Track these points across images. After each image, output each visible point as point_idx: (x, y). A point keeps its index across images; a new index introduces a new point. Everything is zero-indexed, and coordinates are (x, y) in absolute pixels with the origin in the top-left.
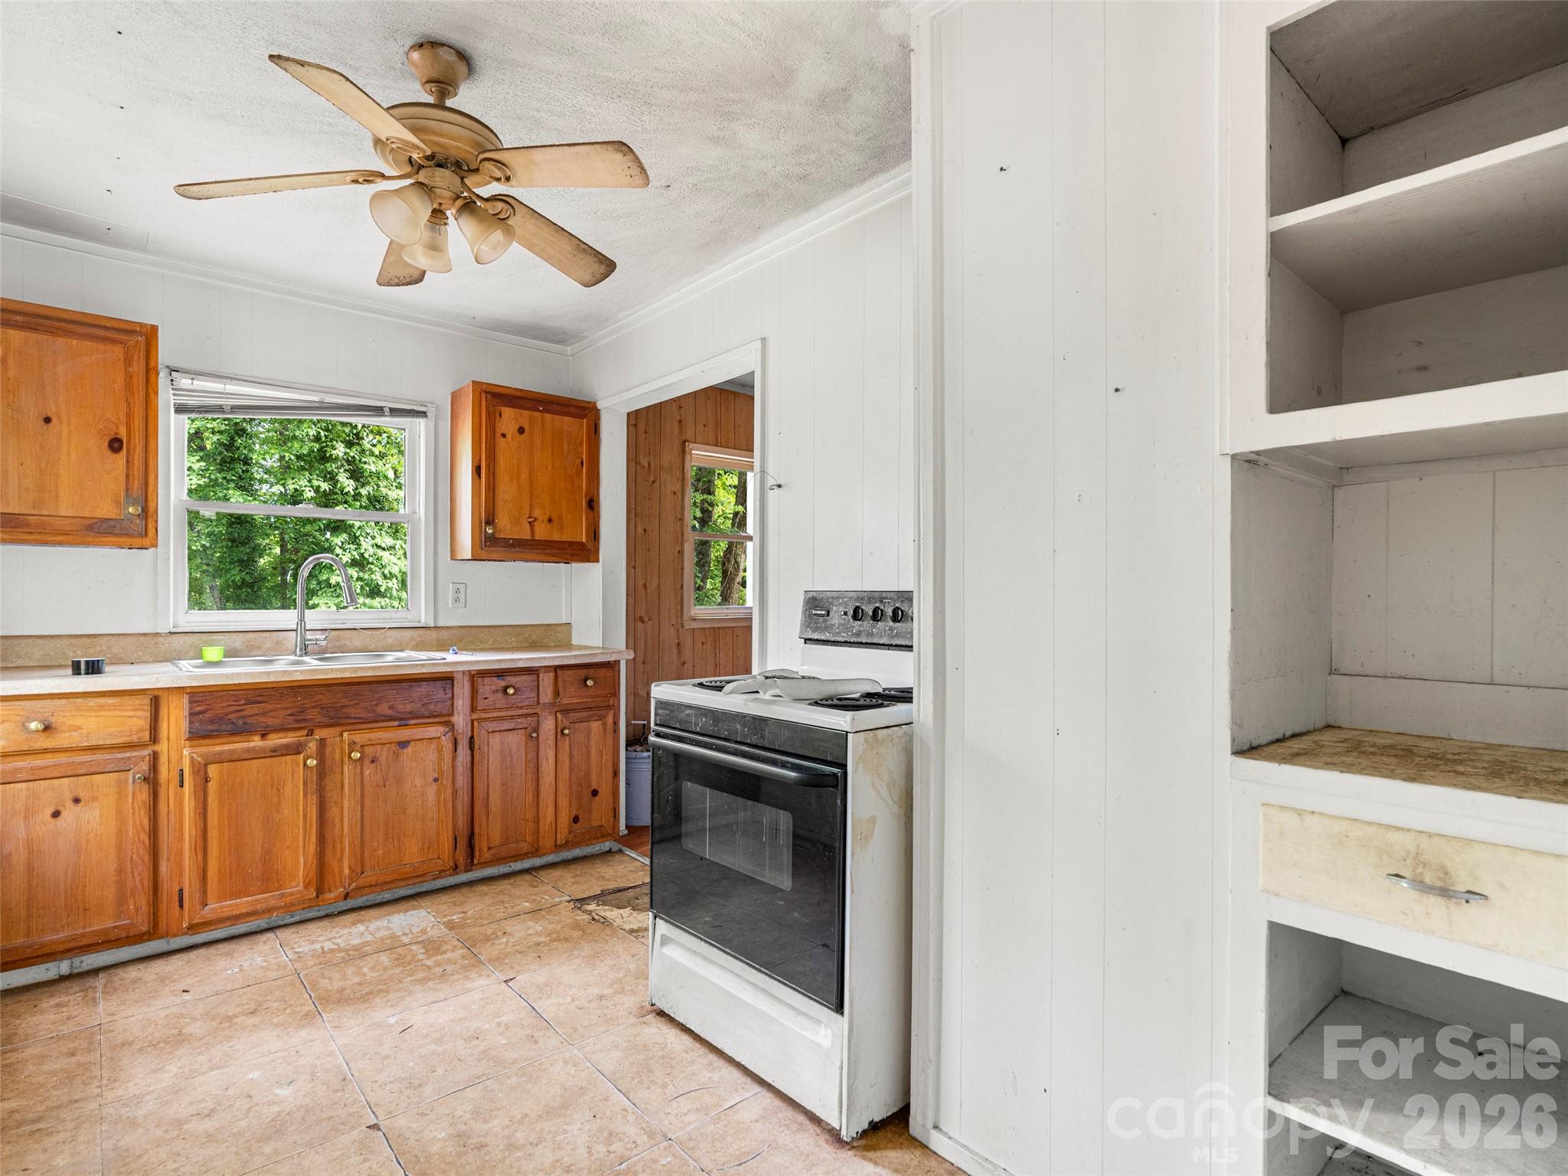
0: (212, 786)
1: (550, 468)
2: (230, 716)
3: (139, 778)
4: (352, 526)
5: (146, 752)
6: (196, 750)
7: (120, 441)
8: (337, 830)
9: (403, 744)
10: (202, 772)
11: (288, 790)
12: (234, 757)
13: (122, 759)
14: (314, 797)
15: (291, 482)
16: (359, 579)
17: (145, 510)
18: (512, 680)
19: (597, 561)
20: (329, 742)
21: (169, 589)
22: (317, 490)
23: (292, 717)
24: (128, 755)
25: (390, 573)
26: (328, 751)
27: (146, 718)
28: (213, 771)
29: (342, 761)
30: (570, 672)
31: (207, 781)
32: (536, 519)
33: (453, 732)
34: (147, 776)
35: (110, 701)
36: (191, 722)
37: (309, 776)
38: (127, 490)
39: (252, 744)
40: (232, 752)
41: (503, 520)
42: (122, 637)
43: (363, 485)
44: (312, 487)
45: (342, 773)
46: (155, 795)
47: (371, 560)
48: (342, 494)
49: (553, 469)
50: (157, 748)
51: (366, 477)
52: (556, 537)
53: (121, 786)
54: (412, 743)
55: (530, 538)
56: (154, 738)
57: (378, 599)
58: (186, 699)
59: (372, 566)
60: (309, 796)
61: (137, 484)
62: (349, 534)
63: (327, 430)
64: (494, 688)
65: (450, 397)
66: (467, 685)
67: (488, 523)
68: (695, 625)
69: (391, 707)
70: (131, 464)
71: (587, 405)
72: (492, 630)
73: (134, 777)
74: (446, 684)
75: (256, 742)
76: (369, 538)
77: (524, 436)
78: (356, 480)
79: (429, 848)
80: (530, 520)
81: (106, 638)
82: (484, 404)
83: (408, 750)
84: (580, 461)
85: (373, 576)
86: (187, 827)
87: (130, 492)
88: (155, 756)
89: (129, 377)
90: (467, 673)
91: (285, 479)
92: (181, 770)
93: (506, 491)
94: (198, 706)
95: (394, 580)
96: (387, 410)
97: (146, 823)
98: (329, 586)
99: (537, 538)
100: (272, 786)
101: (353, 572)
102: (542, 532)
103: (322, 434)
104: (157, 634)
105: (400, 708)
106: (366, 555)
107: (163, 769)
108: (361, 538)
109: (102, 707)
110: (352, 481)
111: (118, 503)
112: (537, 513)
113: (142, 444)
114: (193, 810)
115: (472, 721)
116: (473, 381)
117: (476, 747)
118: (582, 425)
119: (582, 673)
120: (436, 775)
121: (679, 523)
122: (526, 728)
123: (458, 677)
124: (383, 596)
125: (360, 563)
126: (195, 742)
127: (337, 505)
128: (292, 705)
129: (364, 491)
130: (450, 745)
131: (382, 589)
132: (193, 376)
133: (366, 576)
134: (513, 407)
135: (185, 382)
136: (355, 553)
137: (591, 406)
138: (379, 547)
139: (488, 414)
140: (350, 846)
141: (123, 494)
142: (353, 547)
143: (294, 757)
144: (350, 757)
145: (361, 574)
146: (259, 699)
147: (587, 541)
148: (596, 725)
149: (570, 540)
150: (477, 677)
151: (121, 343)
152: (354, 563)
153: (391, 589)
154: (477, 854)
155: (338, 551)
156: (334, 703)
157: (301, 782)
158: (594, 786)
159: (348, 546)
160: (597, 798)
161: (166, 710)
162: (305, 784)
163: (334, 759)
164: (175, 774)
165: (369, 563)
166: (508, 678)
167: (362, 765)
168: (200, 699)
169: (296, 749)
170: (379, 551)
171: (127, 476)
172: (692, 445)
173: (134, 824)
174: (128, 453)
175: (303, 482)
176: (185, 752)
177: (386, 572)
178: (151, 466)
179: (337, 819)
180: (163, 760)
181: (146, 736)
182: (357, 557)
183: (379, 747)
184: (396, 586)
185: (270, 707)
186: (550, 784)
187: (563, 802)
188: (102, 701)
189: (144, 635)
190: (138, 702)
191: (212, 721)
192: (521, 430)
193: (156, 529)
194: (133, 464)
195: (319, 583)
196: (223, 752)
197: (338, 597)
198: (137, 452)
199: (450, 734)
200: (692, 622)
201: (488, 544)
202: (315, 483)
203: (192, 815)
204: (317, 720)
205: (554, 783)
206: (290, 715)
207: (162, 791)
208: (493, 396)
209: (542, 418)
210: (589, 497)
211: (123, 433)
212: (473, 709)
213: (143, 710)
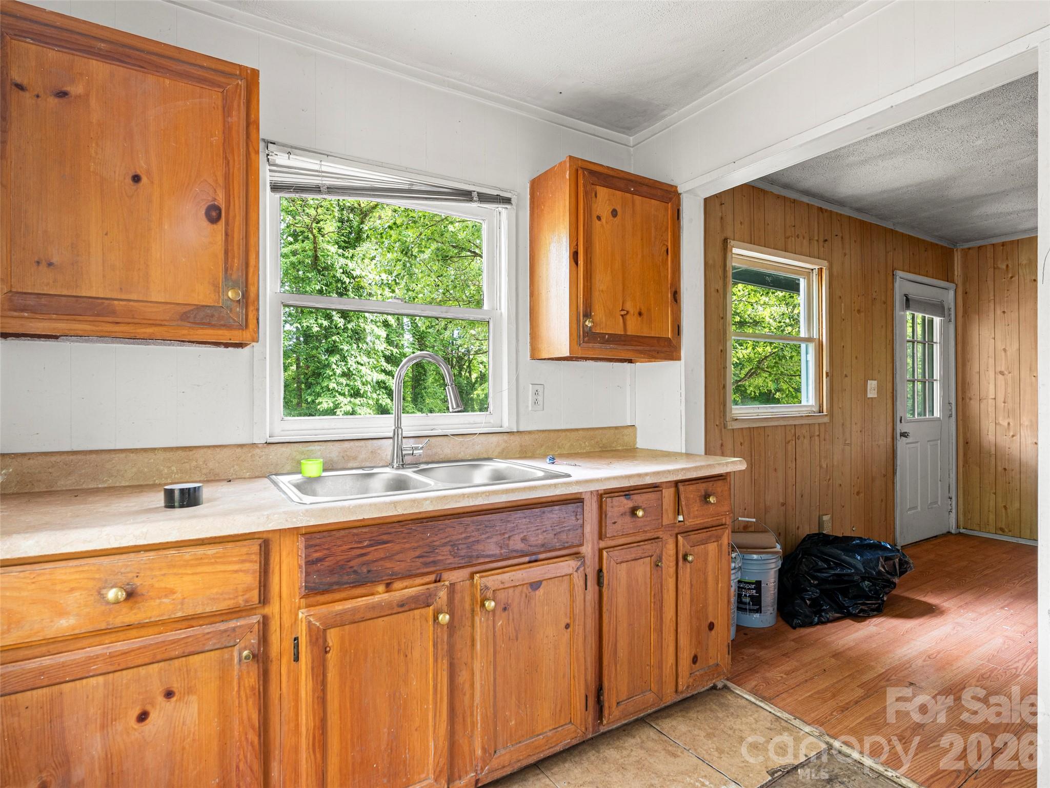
0: (332, 657)
1: (640, 256)
2: (352, 563)
3: (247, 658)
4: (342, 350)
5: (255, 619)
6: (313, 610)
7: (218, 209)
8: (467, 698)
9: (535, 585)
10: (321, 641)
11: (416, 654)
12: (358, 617)
13: (225, 631)
14: (445, 661)
15: (304, 321)
16: (347, 385)
17: (245, 295)
18: (638, 499)
19: (679, 359)
20: (458, 587)
21: (265, 392)
22: (321, 326)
23: (421, 560)
24: (232, 624)
25: (367, 381)
26: (457, 597)
27: (254, 572)
28: (333, 637)
29: (473, 610)
30: (692, 488)
31: (326, 652)
32: (628, 312)
33: (584, 566)
34: (256, 652)
35: (211, 551)
36: (308, 574)
37: (439, 634)
38: (226, 270)
39: (376, 599)
40: (355, 610)
41: (599, 313)
42: (218, 450)
43: (349, 322)
44: (318, 324)
45: (473, 626)
46: (265, 676)
47: (354, 372)
48: (336, 328)
49: (643, 256)
50: (267, 610)
51: (351, 317)
52: (646, 333)
53: (224, 668)
54: (544, 583)
55: (622, 333)
56: (264, 599)
57: (359, 399)
58: (301, 543)
59: (355, 377)
60: (439, 661)
61: (237, 263)
62: (341, 355)
63: (326, 285)
64: (622, 510)
65: (528, 185)
66: (595, 506)
67: (587, 315)
68: (736, 426)
69: (524, 540)
70: (230, 238)
71: (669, 189)
72: (568, 434)
73: (240, 654)
74: (578, 507)
75: (380, 596)
76: (353, 357)
77: (617, 220)
78: (345, 318)
79: (560, 711)
80: (623, 313)
81: (202, 451)
82: (581, 182)
83: (540, 592)
84: (664, 249)
85: (356, 383)
86: (304, 717)
87: (229, 272)
88: (265, 622)
89: (227, 131)
90: (595, 493)
91: (301, 319)
92: (296, 639)
93: (602, 281)
94: (316, 551)
95: (369, 386)
96: (475, 195)
97: (255, 716)
98: (329, 390)
99: (629, 333)
100: (399, 651)
101: (343, 381)
102: (634, 327)
103: (324, 289)
104: (254, 445)
105: (533, 540)
106: (351, 369)
107: (274, 638)
108: (348, 358)
109: (200, 561)
110: (342, 319)
111: (216, 286)
112: (629, 306)
113: (243, 213)
114: (310, 693)
115: (600, 551)
116: (570, 157)
117: (605, 582)
118: (666, 210)
119: (702, 487)
120: (568, 621)
121: (722, 321)
122: (651, 556)
123: (587, 497)
124: (362, 396)
125: (347, 375)
126: (312, 600)
127: (333, 336)
128: (421, 543)
129: (350, 326)
130: (582, 583)
131: (362, 392)
132: (289, 150)
133: (352, 383)
134: (607, 187)
135: (281, 159)
136: (344, 368)
137: (673, 190)
138: (358, 363)
139: (586, 193)
140: (482, 718)
141: (221, 275)
142: (343, 364)
143: (423, 611)
144: (483, 605)
145: (348, 382)
146: (385, 537)
147: (673, 337)
148: (712, 547)
149: (657, 336)
150: (604, 497)
151: (220, 86)
152: (344, 375)
153: (367, 391)
154: (606, 712)
155: (334, 366)
156: (466, 538)
157: (431, 643)
158: (711, 620)
159: (340, 363)
160: (713, 632)
161: (277, 559)
162: (435, 645)
163: (464, 609)
164: (288, 645)
165: (353, 374)
166: (635, 497)
167: (494, 615)
168: (318, 541)
169: (424, 601)
170: (359, 366)
171: (226, 252)
172: (733, 243)
173: (241, 722)
174: (227, 224)
175: (312, 321)
176: (300, 615)
177: (364, 380)
178: (252, 241)
179: (467, 686)
180: (274, 625)
181: (255, 595)
182: (346, 370)
183: (511, 591)
184: (370, 390)
185: (397, 548)
186: (671, 619)
187: (684, 641)
188: (200, 551)
189: (241, 446)
190: (244, 550)
191: (332, 572)
192: (614, 213)
193: (258, 319)
194: (233, 238)
195: (322, 388)
196: (344, 612)
197: (334, 397)
198: (237, 223)
199: (582, 569)
200: (733, 423)
201: (586, 339)
202: (320, 321)
203: (310, 700)
204: (448, 561)
205: (674, 619)
206: (419, 557)
207: (274, 668)
208: (590, 173)
209: (633, 199)
210: (674, 290)
211: (221, 201)
212: (601, 537)
213: (251, 561)
